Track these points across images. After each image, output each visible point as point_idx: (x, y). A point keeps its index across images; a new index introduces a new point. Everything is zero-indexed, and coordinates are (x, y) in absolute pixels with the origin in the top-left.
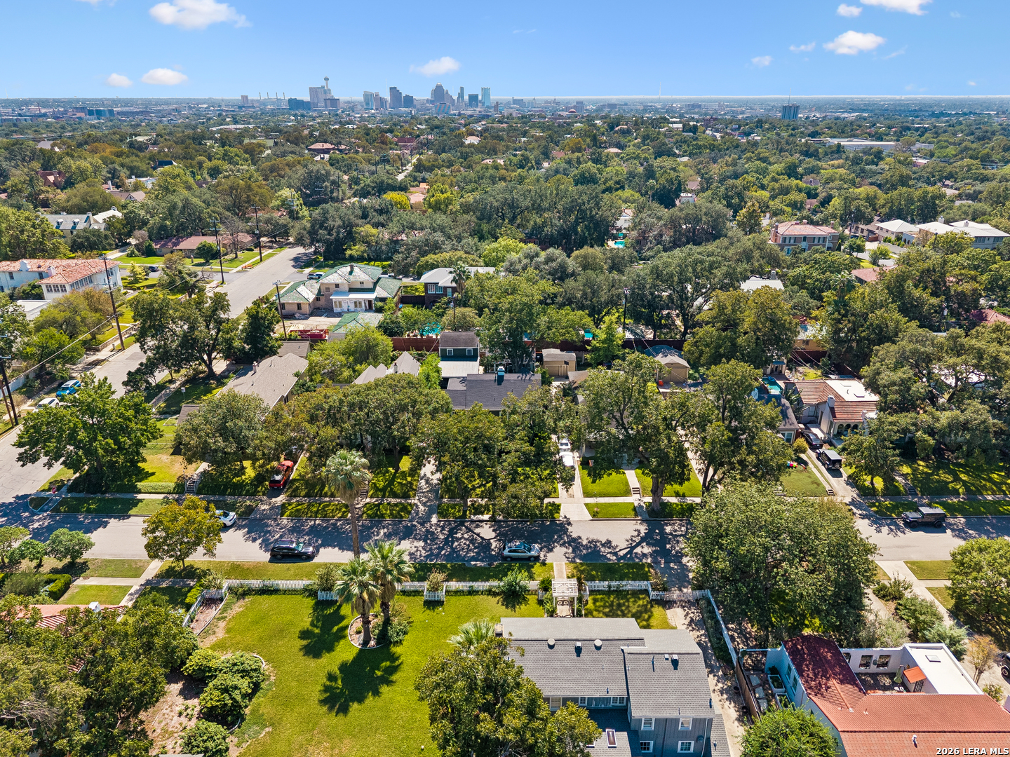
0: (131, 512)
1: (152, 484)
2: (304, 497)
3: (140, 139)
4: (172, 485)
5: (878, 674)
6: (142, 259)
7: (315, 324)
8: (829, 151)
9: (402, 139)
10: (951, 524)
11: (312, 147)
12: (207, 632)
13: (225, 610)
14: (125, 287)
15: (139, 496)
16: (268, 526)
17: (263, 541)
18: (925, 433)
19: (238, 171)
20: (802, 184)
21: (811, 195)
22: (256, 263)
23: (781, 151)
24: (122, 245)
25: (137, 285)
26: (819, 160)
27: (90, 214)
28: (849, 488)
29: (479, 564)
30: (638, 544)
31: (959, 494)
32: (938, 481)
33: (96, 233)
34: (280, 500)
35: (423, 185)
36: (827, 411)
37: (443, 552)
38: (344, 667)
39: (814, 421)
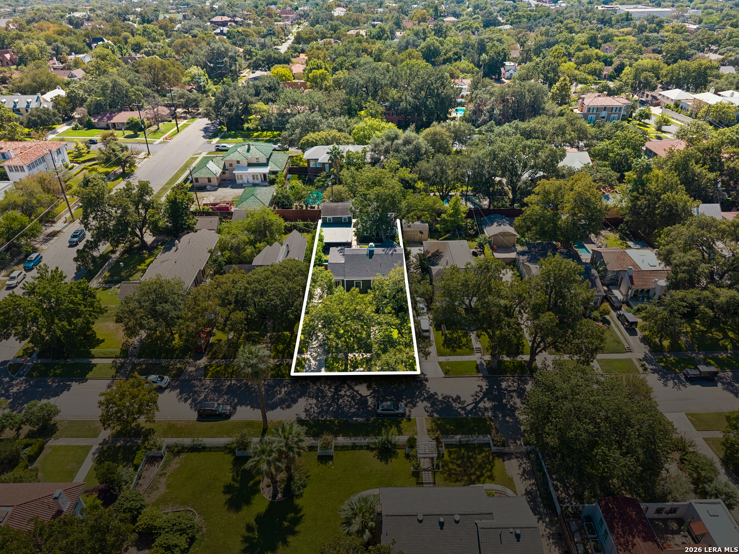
0: (88, 376)
1: (103, 350)
2: (222, 359)
3: (77, 14)
4: (118, 351)
5: (668, 519)
6: (84, 131)
7: (223, 195)
8: (620, 18)
9: (284, 11)
10: (721, 378)
11: (214, 20)
12: (152, 488)
13: (164, 467)
14: (72, 161)
15: (94, 361)
16: (195, 387)
17: (192, 401)
18: (707, 307)
19: (155, 47)
20: (600, 53)
21: (608, 62)
22: (174, 134)
23: (582, 20)
24: (68, 119)
25: (82, 159)
26: (612, 26)
27: (39, 94)
28: (642, 345)
29: (360, 419)
30: (482, 399)
31: (727, 350)
32: (711, 338)
33: (46, 111)
34: (203, 361)
35: (302, 56)
36: (627, 278)
37: (331, 409)
38: (259, 519)
39: (614, 283)
